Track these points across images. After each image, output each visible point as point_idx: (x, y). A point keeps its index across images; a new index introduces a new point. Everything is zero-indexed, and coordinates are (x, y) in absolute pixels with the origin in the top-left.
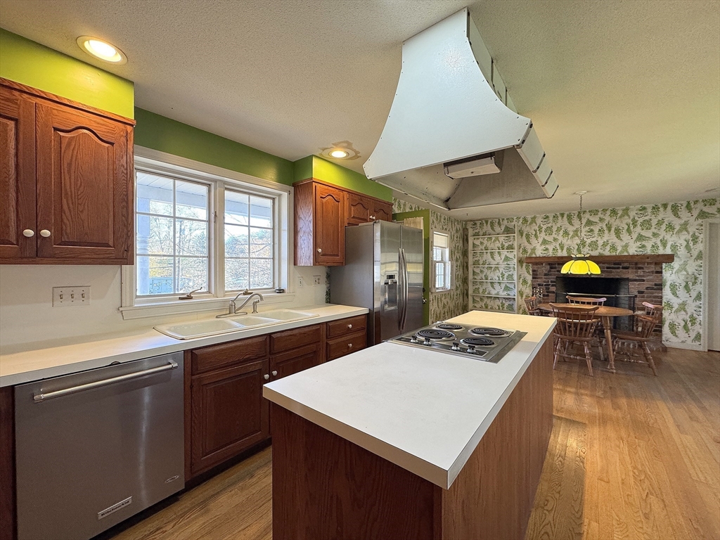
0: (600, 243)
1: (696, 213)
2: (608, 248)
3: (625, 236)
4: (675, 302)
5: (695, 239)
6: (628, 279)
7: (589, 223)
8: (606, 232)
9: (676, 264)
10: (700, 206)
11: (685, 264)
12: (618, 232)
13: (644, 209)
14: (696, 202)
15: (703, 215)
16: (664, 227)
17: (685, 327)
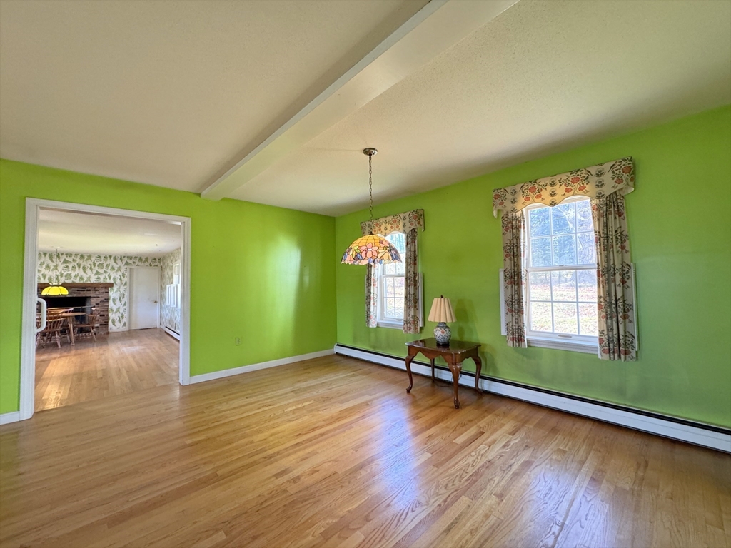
0: (73, 275)
1: (124, 262)
2: (78, 278)
3: (88, 271)
4: (115, 308)
5: (124, 275)
6: (90, 297)
7: (65, 261)
8: (77, 268)
9: (115, 288)
10: (126, 259)
11: (119, 288)
12: (84, 269)
13: (99, 257)
14: (124, 257)
15: (127, 264)
16: (110, 268)
17: (119, 320)
